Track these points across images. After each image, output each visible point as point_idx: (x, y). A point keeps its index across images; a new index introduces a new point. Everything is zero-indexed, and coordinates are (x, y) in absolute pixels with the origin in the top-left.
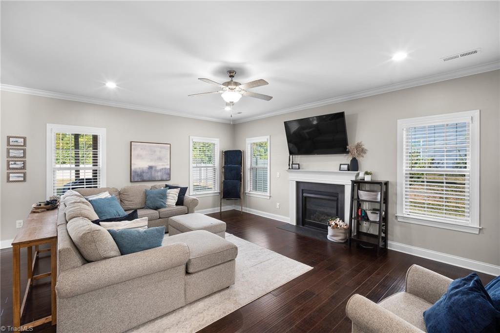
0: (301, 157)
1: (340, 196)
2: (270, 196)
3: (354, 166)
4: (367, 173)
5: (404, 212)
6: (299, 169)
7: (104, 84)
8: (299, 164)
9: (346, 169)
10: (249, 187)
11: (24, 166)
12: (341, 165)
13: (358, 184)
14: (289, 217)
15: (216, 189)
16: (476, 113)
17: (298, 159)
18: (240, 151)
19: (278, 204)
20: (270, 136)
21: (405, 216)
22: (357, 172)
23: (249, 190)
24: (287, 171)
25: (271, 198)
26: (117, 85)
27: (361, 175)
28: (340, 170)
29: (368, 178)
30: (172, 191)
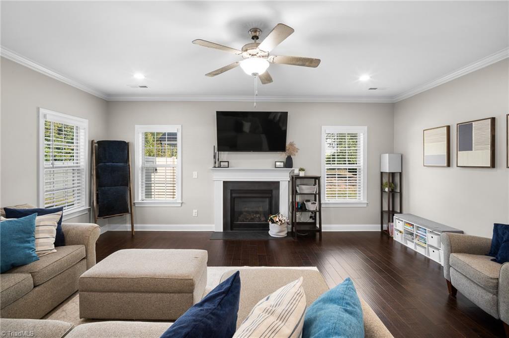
0: (228, 154)
1: (274, 192)
2: (182, 203)
3: (289, 163)
4: (301, 170)
5: (326, 200)
6: (228, 167)
8: (228, 162)
9: (282, 166)
10: (140, 194)
12: (276, 162)
13: (295, 179)
14: (213, 223)
15: (84, 203)
16: (365, 128)
17: (225, 156)
18: (124, 142)
19: (195, 211)
20: (182, 126)
21: (326, 202)
22: (290, 169)
23: (140, 198)
24: (212, 170)
25: (183, 204)
27: (296, 172)
28: (276, 167)
29: (302, 174)
30: (43, 220)
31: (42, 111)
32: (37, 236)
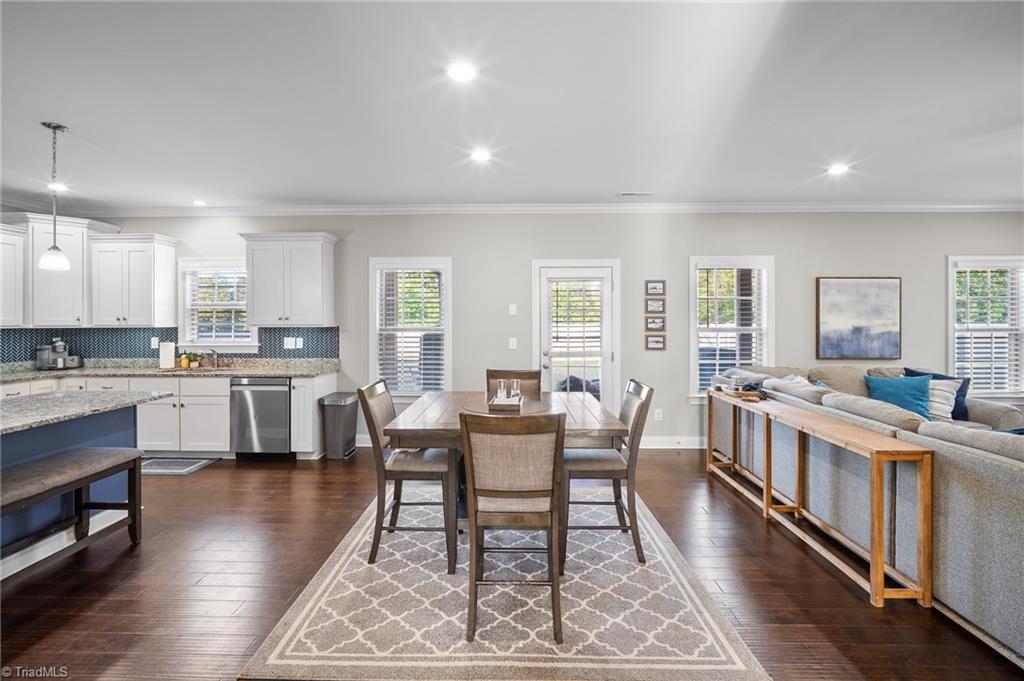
11: (663, 326)
30: (940, 384)
31: (952, 259)
32: (931, 398)
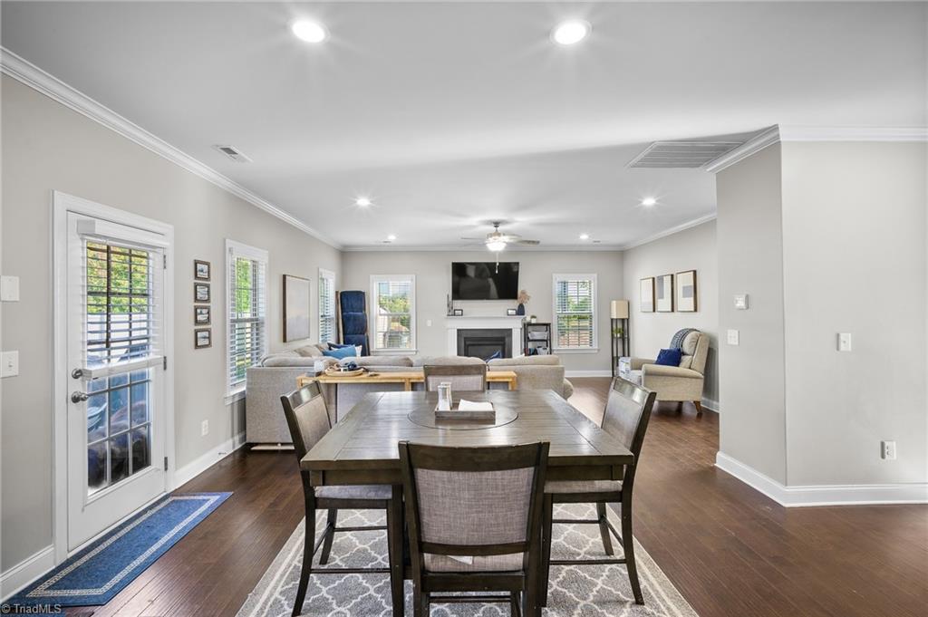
0: (462, 302)
1: (507, 339)
2: (417, 351)
3: (521, 311)
4: (533, 317)
5: (557, 346)
6: (462, 315)
7: (355, 202)
8: (462, 310)
9: (514, 314)
11: (208, 318)
12: (508, 310)
13: (527, 326)
16: (596, 275)
17: (458, 304)
18: (361, 292)
20: (416, 276)
22: (522, 317)
24: (446, 318)
26: (371, 202)
27: (528, 319)
28: (508, 315)
29: (534, 321)
